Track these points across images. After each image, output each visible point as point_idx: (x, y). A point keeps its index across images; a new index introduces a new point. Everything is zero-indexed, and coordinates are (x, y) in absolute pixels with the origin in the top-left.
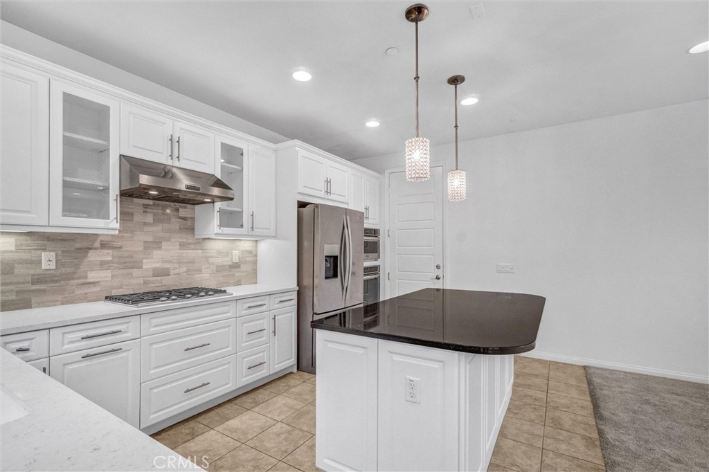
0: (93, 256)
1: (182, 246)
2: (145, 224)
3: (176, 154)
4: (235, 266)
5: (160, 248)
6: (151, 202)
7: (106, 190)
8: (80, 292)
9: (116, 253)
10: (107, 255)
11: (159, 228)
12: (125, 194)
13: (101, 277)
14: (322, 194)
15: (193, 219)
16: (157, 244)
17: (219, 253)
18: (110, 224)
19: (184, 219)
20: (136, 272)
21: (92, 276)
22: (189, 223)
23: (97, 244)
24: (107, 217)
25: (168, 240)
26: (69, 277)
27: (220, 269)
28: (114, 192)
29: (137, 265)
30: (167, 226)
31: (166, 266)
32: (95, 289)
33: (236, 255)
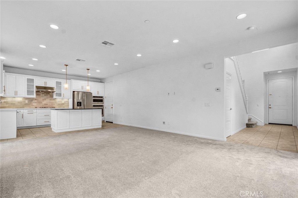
0: (33, 101)
1: (50, 100)
2: (43, 96)
3: (46, 84)
4: (63, 104)
5: (46, 100)
6: (44, 92)
7: (33, 91)
8: (32, 106)
9: (37, 101)
10: (36, 101)
11: (46, 97)
12: (37, 92)
13: (35, 104)
14: (81, 89)
15: (53, 95)
16: (45, 99)
17: (59, 101)
18: (34, 96)
19: (51, 95)
20: (41, 104)
21: (33, 104)
22: (52, 96)
23: (34, 99)
24: (33, 95)
25: (47, 99)
26: (30, 104)
27: (59, 104)
28: (35, 91)
29: (41, 103)
30: (47, 96)
31: (47, 103)
32: (33, 106)
33: (63, 102)
